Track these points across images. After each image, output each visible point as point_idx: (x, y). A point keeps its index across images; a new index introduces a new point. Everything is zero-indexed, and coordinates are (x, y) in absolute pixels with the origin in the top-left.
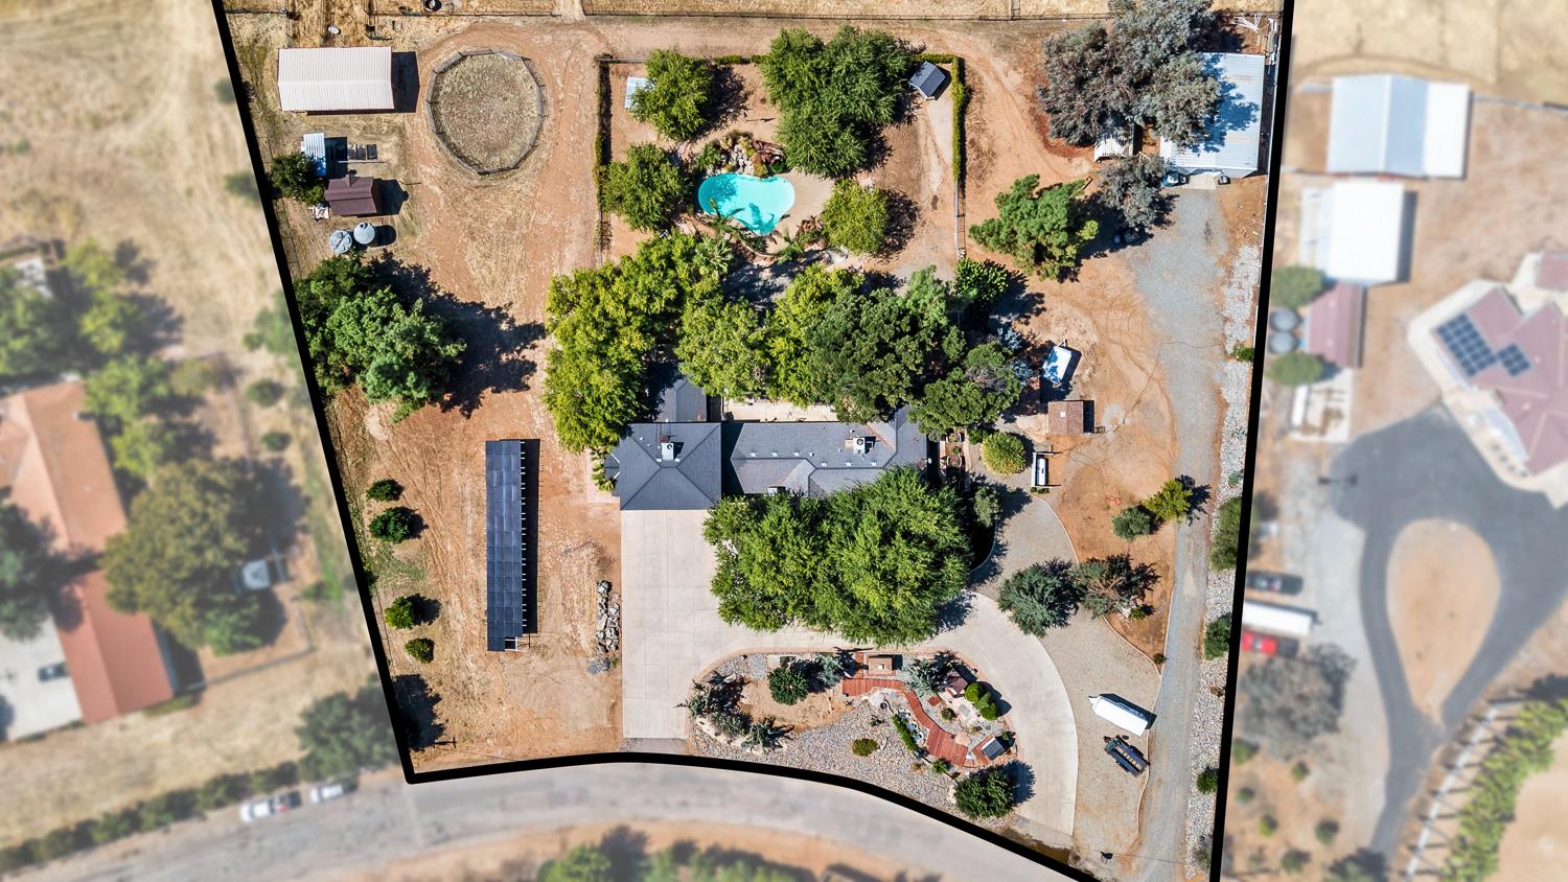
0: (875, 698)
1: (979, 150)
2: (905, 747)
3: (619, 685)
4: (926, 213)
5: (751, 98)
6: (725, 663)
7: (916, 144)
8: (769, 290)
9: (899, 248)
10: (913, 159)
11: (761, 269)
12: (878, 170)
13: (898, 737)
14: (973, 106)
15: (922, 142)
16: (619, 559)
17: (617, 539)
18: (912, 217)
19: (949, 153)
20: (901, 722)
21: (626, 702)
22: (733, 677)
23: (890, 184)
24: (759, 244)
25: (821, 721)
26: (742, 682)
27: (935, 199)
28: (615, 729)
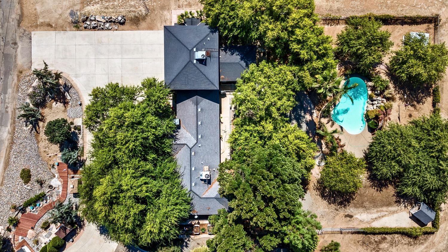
0: (56, 182)
1: (380, 242)
2: (26, 200)
3: (63, 29)
4: (342, 212)
5: (412, 109)
6: (77, 93)
7: (382, 206)
8: (298, 119)
9: (323, 196)
10: (375, 204)
11: (311, 114)
12: (368, 183)
13: (32, 196)
14: (406, 240)
15: (385, 209)
16: (139, 29)
17: (151, 28)
18: (341, 203)
19: (377, 225)
20: (42, 197)
21: (53, 33)
22: (69, 98)
23: (361, 190)
24: (326, 114)
25: (42, 150)
26: (65, 103)
27: (351, 217)
28: (37, 27)
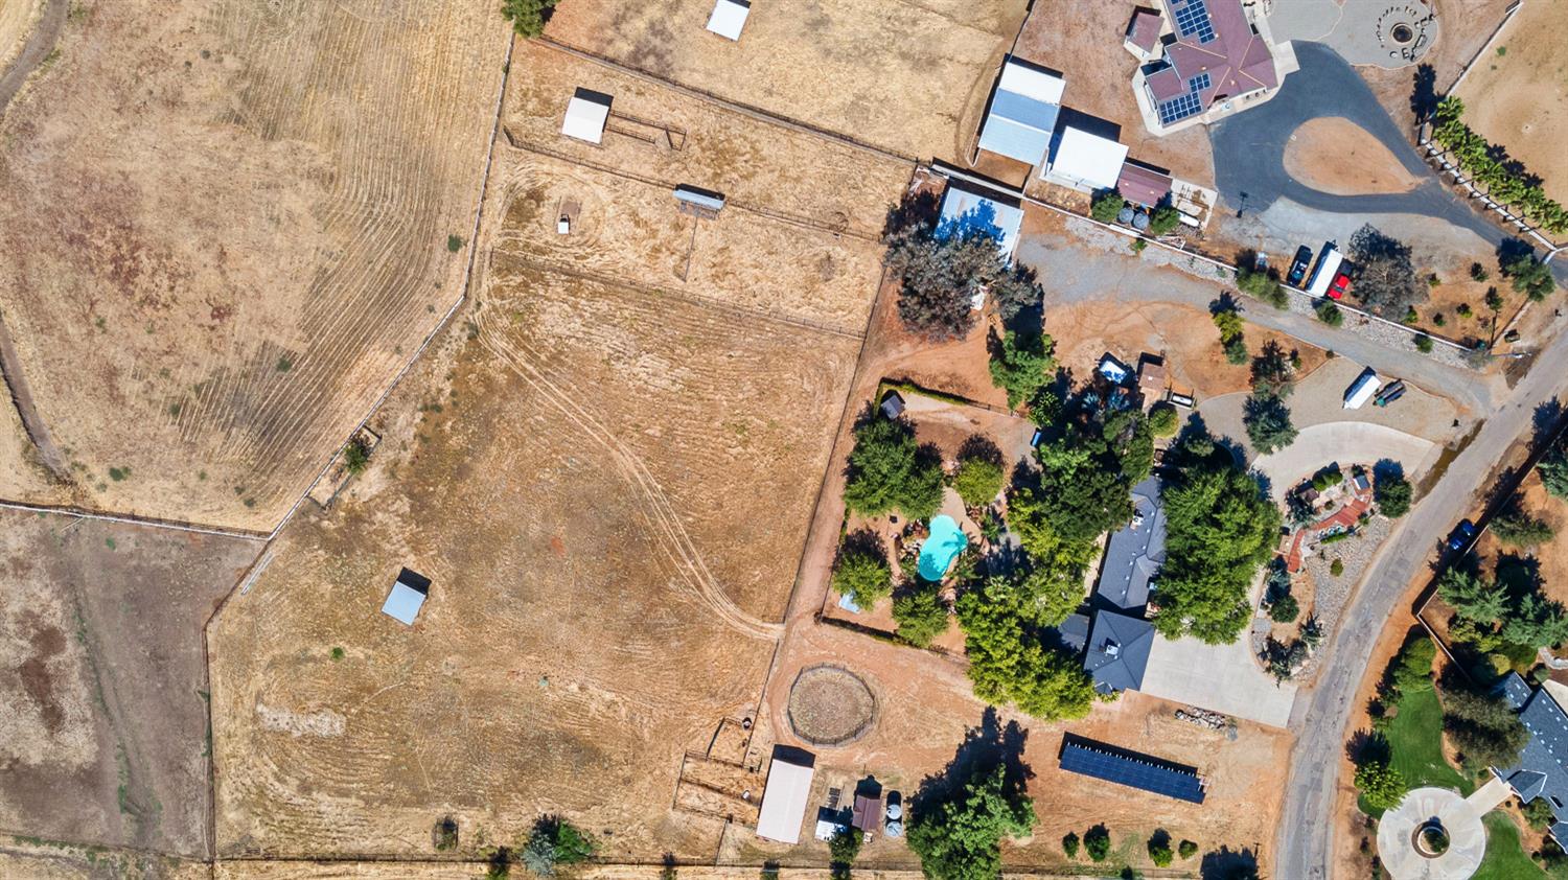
0: (1305, 552)
1: (947, 384)
2: (1344, 541)
3: (1249, 723)
4: (981, 430)
5: (872, 527)
6: (1254, 647)
7: (934, 424)
8: (1007, 550)
9: (999, 454)
10: (942, 429)
11: (991, 551)
12: (943, 456)
13: (1335, 543)
14: (916, 379)
15: (931, 420)
16: (1164, 700)
17: (1150, 698)
18: (980, 440)
19: (946, 404)
20: (1326, 539)
21: (1262, 721)
22: (1265, 644)
23: (955, 450)
24: (973, 548)
25: (1311, 593)
26: (1270, 639)
27: (973, 421)
28: (1278, 733)
